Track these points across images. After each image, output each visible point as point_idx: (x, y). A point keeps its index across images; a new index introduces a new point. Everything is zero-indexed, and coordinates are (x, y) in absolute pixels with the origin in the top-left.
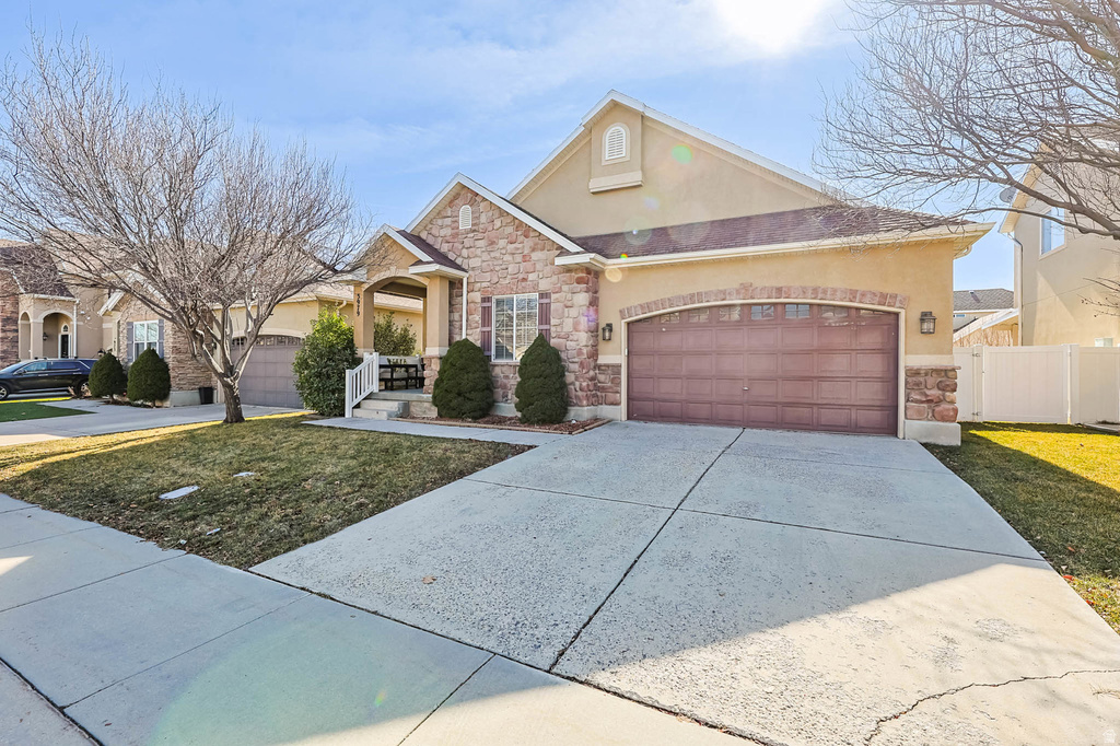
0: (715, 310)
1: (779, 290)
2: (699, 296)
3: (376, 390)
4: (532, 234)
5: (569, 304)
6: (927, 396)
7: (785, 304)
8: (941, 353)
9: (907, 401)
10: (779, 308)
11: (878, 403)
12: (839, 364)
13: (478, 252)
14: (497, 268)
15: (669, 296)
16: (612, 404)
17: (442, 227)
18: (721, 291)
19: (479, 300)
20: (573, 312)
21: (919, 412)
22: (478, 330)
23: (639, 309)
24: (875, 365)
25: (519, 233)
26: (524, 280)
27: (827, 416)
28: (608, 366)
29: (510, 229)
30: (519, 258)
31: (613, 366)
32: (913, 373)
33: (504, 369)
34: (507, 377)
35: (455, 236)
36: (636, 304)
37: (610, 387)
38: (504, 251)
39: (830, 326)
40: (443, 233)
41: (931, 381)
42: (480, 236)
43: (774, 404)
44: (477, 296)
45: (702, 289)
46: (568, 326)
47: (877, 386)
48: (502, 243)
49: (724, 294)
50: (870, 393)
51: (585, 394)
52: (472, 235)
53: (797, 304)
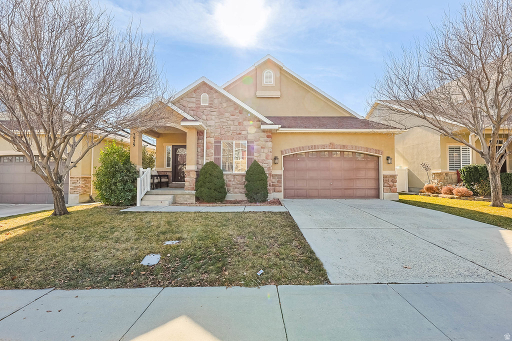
0: (318, 153)
1: (344, 146)
2: (315, 147)
3: (149, 190)
4: (244, 113)
5: (264, 146)
6: (389, 184)
7: (344, 151)
8: (392, 170)
9: (384, 186)
10: (342, 153)
11: (374, 188)
12: (362, 174)
13: (213, 118)
14: (224, 127)
15: (303, 146)
16: (278, 192)
17: (189, 102)
18: (323, 145)
19: (214, 142)
20: (266, 150)
21: (387, 190)
22: (213, 157)
23: (290, 151)
24: (372, 174)
25: (237, 111)
26: (240, 134)
27: (359, 193)
28: (276, 175)
29: (232, 109)
30: (237, 123)
31: (278, 175)
32: (385, 177)
33: (228, 177)
34: (230, 181)
35: (198, 108)
36: (289, 148)
37: (277, 185)
38: (228, 119)
39: (359, 160)
40: (190, 105)
41: (390, 179)
42: (214, 110)
43: (341, 189)
44: (212, 140)
45: (316, 144)
46: (263, 156)
47: (373, 182)
48: (227, 115)
49: (324, 146)
50: (372, 184)
51: (272, 188)
52: (209, 109)
53: (348, 152)
